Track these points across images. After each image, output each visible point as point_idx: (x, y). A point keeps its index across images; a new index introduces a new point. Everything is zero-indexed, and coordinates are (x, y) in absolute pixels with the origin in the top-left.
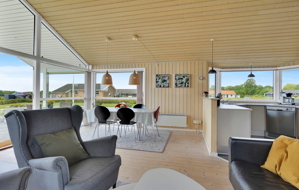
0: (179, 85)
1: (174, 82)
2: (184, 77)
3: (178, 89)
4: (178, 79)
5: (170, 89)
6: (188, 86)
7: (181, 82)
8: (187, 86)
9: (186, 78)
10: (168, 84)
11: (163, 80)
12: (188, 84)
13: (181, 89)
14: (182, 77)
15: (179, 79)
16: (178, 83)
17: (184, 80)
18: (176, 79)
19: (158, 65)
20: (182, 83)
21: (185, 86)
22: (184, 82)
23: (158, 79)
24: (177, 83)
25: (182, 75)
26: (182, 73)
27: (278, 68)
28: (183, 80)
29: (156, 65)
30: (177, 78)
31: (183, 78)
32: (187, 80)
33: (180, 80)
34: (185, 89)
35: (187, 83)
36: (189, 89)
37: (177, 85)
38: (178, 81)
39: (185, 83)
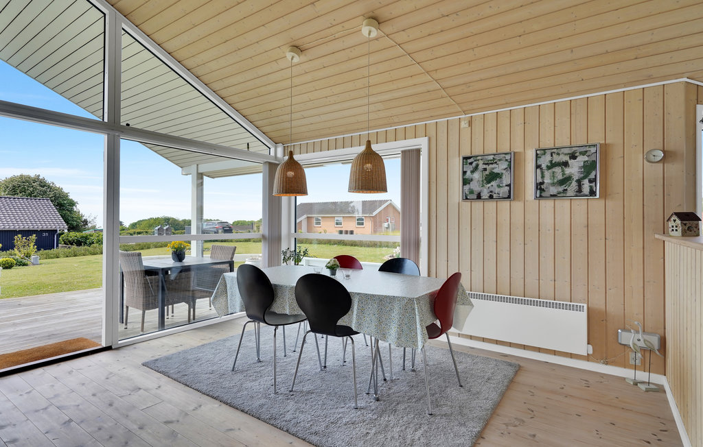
0: (553, 190)
1: (530, 177)
2: (573, 157)
3: (547, 204)
4: (549, 168)
5: (517, 206)
6: (592, 193)
7: (560, 177)
8: (586, 189)
9: (581, 159)
10: (509, 185)
11: (487, 172)
12: (590, 181)
13: (563, 205)
14: (566, 158)
15: (552, 165)
16: (547, 180)
17: (574, 169)
18: (538, 167)
19: (470, 124)
20: (566, 180)
21: (580, 190)
22: (576, 177)
23: (469, 173)
24: (542, 183)
25: (567, 151)
26: (563, 141)
28: (568, 171)
29: (464, 125)
30: (545, 161)
31: (571, 162)
32: (589, 167)
33: (558, 170)
34: (580, 204)
35: (586, 182)
36: (596, 203)
37: (542, 190)
38: (547, 174)
39: (579, 182)
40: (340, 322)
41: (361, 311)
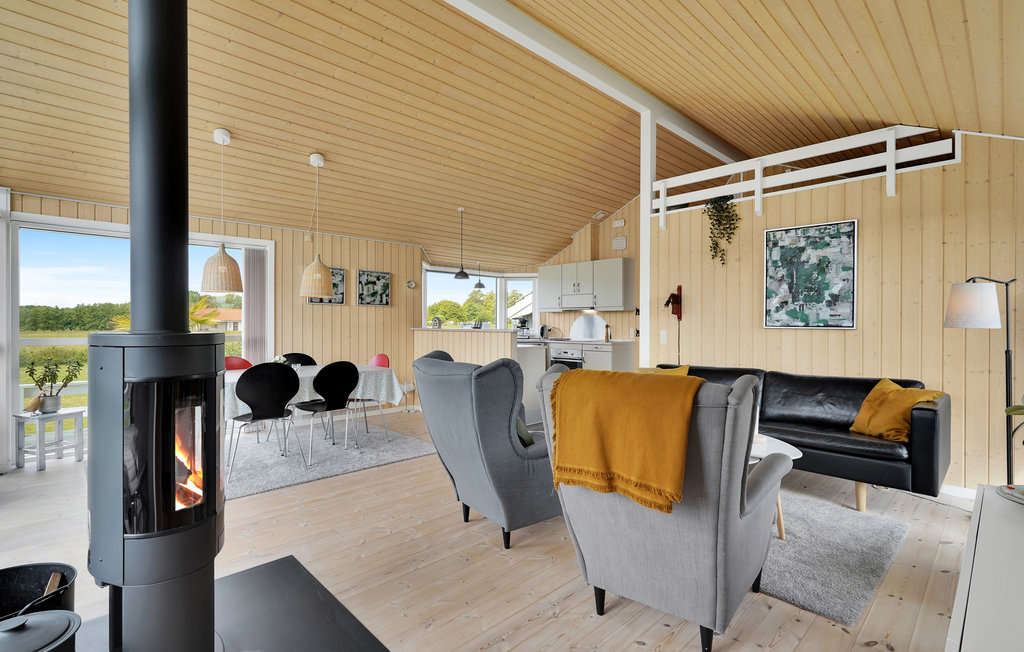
0: (368, 299)
1: (354, 291)
2: (379, 279)
3: (363, 308)
4: (366, 284)
5: (345, 308)
6: (387, 303)
7: (372, 291)
8: (384, 302)
9: (383, 281)
10: (342, 294)
12: (386, 296)
13: (371, 308)
14: (375, 279)
15: (368, 283)
16: (365, 293)
17: (379, 287)
18: (360, 282)
19: (313, 238)
20: (374, 294)
21: (381, 301)
22: (379, 292)
24: (362, 294)
25: (375, 274)
26: (371, 268)
27: (505, 275)
28: (376, 287)
29: (307, 238)
30: (364, 279)
31: (377, 282)
32: (386, 287)
33: (370, 286)
34: (380, 309)
35: (384, 296)
36: (387, 309)
37: (362, 299)
38: (365, 288)
39: (381, 295)
40: (350, 397)
41: (365, 383)
